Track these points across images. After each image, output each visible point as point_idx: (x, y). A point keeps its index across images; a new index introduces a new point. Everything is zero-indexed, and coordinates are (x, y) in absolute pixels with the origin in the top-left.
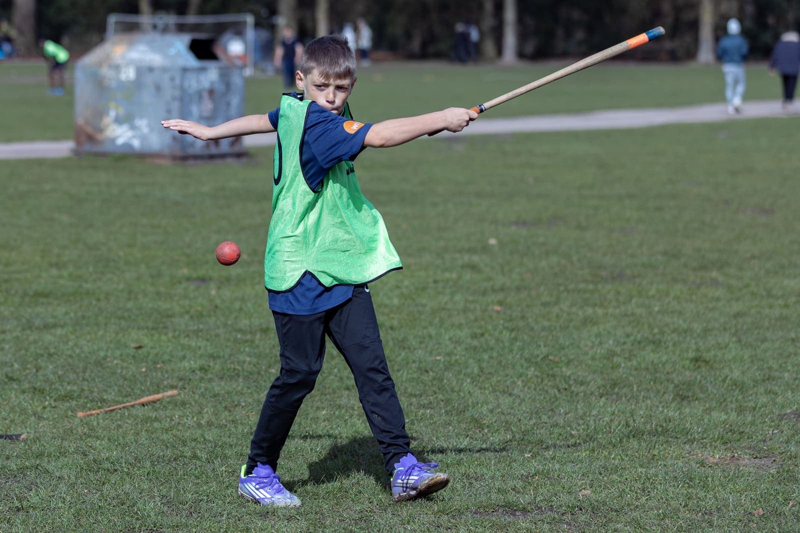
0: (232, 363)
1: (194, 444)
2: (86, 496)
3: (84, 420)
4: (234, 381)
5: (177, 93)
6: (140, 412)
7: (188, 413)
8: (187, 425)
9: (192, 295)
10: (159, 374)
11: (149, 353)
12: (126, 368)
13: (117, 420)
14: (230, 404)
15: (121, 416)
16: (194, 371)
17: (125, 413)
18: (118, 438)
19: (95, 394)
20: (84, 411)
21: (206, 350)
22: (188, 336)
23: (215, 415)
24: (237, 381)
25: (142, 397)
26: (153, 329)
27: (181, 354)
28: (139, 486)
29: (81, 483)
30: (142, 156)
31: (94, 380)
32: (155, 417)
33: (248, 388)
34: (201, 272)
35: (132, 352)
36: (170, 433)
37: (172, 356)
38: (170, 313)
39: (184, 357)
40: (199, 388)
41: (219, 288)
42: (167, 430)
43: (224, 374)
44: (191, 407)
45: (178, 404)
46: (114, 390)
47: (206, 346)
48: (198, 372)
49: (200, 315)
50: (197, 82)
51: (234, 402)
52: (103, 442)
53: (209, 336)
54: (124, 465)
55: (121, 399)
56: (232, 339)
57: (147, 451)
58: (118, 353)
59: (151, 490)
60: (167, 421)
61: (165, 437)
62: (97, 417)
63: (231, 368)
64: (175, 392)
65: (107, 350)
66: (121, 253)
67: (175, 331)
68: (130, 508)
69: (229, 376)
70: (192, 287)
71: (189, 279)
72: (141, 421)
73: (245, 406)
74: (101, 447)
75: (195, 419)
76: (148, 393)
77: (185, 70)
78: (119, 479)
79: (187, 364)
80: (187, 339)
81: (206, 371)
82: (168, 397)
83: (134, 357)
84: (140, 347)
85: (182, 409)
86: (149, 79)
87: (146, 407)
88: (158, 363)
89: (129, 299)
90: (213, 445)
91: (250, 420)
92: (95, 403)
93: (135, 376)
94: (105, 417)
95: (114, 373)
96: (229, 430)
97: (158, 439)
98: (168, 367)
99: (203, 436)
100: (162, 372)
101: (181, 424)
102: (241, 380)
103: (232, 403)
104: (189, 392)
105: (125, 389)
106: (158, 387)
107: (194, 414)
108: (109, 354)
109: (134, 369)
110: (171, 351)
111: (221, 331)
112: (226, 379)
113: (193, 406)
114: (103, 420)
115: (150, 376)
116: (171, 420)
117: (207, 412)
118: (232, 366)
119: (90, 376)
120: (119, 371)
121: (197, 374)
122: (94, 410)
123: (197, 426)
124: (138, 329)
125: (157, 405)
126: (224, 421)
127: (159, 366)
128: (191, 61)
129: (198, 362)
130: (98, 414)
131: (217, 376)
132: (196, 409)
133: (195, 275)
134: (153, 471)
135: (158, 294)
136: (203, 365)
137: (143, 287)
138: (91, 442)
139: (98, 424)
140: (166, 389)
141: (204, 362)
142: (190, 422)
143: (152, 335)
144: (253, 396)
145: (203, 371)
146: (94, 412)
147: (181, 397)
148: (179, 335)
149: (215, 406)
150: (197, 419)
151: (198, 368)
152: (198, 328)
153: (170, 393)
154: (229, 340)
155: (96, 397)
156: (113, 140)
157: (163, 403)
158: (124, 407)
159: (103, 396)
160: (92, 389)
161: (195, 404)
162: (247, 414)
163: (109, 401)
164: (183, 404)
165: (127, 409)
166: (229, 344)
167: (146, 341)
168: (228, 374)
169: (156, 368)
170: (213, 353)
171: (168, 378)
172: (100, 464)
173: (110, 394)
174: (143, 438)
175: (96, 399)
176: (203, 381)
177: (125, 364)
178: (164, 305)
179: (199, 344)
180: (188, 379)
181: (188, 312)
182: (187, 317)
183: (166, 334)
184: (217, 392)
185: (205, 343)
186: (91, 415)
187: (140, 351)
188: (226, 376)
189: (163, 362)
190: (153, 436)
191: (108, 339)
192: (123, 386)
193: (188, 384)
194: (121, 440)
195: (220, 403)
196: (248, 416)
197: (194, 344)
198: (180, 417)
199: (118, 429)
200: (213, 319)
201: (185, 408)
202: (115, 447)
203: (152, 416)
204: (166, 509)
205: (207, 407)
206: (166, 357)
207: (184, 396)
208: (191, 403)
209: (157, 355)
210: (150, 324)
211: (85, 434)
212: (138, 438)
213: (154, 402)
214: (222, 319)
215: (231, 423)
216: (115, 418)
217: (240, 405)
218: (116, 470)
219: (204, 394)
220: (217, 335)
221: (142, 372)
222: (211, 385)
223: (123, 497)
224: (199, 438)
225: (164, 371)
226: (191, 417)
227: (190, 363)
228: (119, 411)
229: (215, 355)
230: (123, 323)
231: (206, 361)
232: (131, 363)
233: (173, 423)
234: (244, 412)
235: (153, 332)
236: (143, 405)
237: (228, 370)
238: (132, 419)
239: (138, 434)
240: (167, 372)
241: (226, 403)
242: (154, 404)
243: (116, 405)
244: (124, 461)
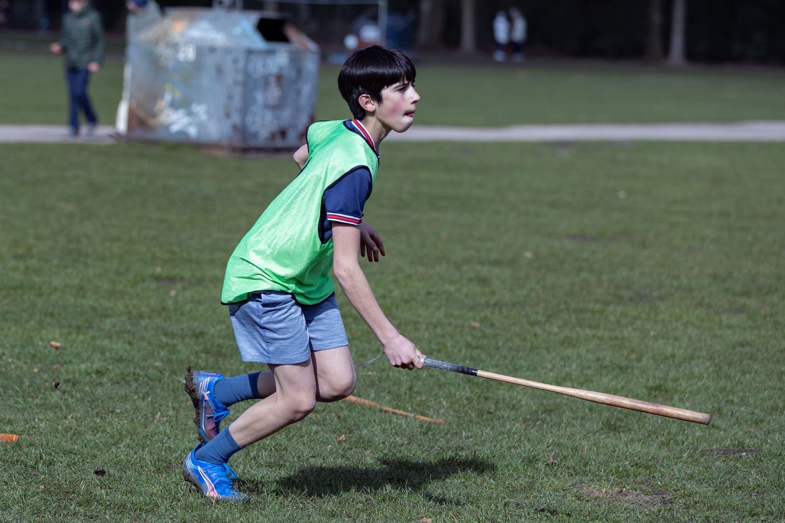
5: (240, 77)
30: (198, 146)
50: (264, 66)
77: (250, 52)
86: (210, 61)
128: (258, 42)
156: (167, 127)
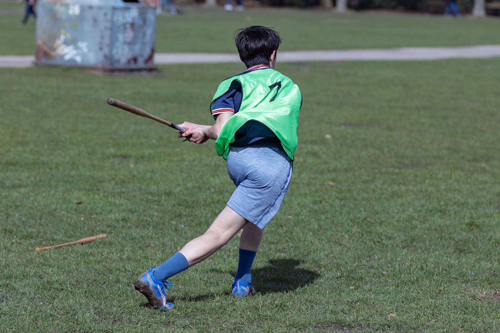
0: (145, 216)
1: (118, 272)
2: (42, 307)
3: (40, 254)
4: (146, 229)
5: (109, 25)
6: (80, 248)
7: (114, 251)
8: (113, 259)
9: (117, 167)
10: (93, 222)
11: (86, 207)
12: (70, 217)
13: (63, 254)
14: (144, 245)
15: (66, 251)
16: (118, 221)
17: (69, 249)
18: (64, 266)
19: (48, 235)
20: (41, 247)
21: (126, 206)
22: (114, 196)
23: (133, 252)
24: (148, 229)
25: (82, 238)
26: (89, 190)
27: (109, 208)
28: (79, 301)
29: (38, 298)
30: (82, 68)
31: (48, 225)
32: (91, 253)
33: (156, 234)
34: (123, 152)
35: (75, 206)
36: (101, 264)
37: (103, 210)
38: (101, 179)
39: (111, 211)
40: (121, 233)
41: (136, 163)
42: (99, 262)
43: (139, 224)
44: (115, 246)
45: (106, 244)
46: (61, 232)
47: (127, 203)
48: (121, 222)
49: (123, 182)
50: (123, 17)
51: (146, 244)
52: (54, 269)
53: (128, 197)
54: (68, 286)
55: (66, 239)
56: (145, 199)
57: (85, 276)
58: (64, 206)
59: (87, 304)
60: (98, 255)
61: (97, 267)
62: (50, 252)
63: (144, 219)
64: (104, 235)
65: (57, 205)
66: (67, 136)
67: (105, 192)
68: (72, 316)
69: (142, 225)
70: (117, 161)
71: (114, 156)
72: (81, 255)
73: (154, 247)
74: (52, 273)
75: (119, 255)
76: (85, 236)
77: (114, 9)
78: (65, 295)
79: (113, 216)
80: (113, 198)
81: (126, 221)
82: (99, 239)
83: (76, 210)
84: (80, 203)
85: (109, 247)
86: (89, 15)
87: (84, 245)
88: (93, 215)
89: (73, 169)
90: (131, 274)
91: (157, 257)
92: (48, 242)
93: (76, 224)
94: (55, 251)
95: (62, 221)
96: (143, 263)
97: (93, 268)
98: (100, 217)
99: (124, 267)
100: (95, 221)
101: (108, 258)
102: (151, 228)
103: (145, 244)
104: (114, 235)
105: (69, 232)
106: (93, 231)
107: (117, 251)
108: (58, 207)
109: (76, 218)
110: (102, 207)
111: (137, 193)
112: (141, 228)
113: (117, 245)
114: (54, 254)
115: (87, 224)
116: (101, 255)
117: (127, 250)
118: (145, 218)
119: (45, 222)
120: (65, 219)
121: (120, 223)
122: (47, 246)
123: (120, 260)
124: (79, 190)
125: (92, 244)
126: (139, 257)
127: (93, 217)
128: (119, 3)
129: (121, 215)
130: (50, 249)
131: (134, 225)
132: (119, 247)
133: (119, 153)
134: (89, 291)
135: (93, 166)
136: (125, 217)
137: (82, 160)
138: (45, 268)
139: (50, 256)
140: (98, 233)
141: (125, 215)
142: (115, 257)
143: (89, 195)
144: (159, 240)
145: (125, 221)
146: (47, 248)
147: (109, 239)
148: (108, 195)
149: (133, 246)
150: (120, 255)
151: (121, 219)
152: (121, 190)
153: (101, 236)
154: (143, 200)
155: (49, 237)
156: (62, 57)
157: (96, 243)
158: (68, 245)
159: (54, 237)
160: (46, 232)
161: (119, 244)
162: (155, 253)
163: (58, 240)
164: (110, 244)
165: (71, 246)
166: (143, 202)
167: (84, 199)
168: (142, 223)
169: (91, 218)
170: (132, 209)
171: (99, 225)
172: (52, 285)
173: (59, 235)
174: (82, 267)
175: (49, 239)
176: (124, 228)
177: (70, 215)
178: (97, 174)
179: (122, 202)
180: (114, 226)
181: (114, 179)
182: (113, 183)
183: (98, 194)
184: (134, 236)
185: (126, 201)
186: (45, 250)
187: (80, 206)
188: (140, 225)
189: (96, 214)
190: (89, 266)
191: (58, 197)
192: (68, 230)
193: (114, 230)
194: (67, 268)
195: (136, 244)
196: (156, 254)
197: (118, 202)
198: (108, 253)
199: (64, 260)
200: (132, 185)
201: (111, 247)
202: (62, 273)
203: (88, 252)
204: (97, 318)
205: (127, 246)
206: (99, 211)
207: (111, 238)
208: (116, 243)
209: (92, 209)
210: (87, 187)
211: (41, 263)
212: (78, 268)
213: (90, 242)
214: (138, 185)
215: (144, 258)
216: (62, 252)
217: (150, 246)
218: (63, 289)
219: (125, 237)
220: (134, 196)
221: (81, 221)
222: (130, 231)
223: (68, 308)
224: (121, 269)
225: (97, 220)
226: (116, 253)
227: (116, 216)
228: (65, 248)
229: (133, 210)
230: (68, 185)
231: (127, 214)
232: (73, 214)
233: (103, 257)
234: (153, 251)
235: (89, 193)
236: (82, 244)
237: (142, 221)
238: (74, 254)
239: (78, 264)
240: (99, 221)
241: (141, 244)
242: (90, 244)
243: (62, 243)
244: (68, 283)
